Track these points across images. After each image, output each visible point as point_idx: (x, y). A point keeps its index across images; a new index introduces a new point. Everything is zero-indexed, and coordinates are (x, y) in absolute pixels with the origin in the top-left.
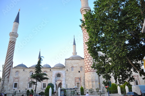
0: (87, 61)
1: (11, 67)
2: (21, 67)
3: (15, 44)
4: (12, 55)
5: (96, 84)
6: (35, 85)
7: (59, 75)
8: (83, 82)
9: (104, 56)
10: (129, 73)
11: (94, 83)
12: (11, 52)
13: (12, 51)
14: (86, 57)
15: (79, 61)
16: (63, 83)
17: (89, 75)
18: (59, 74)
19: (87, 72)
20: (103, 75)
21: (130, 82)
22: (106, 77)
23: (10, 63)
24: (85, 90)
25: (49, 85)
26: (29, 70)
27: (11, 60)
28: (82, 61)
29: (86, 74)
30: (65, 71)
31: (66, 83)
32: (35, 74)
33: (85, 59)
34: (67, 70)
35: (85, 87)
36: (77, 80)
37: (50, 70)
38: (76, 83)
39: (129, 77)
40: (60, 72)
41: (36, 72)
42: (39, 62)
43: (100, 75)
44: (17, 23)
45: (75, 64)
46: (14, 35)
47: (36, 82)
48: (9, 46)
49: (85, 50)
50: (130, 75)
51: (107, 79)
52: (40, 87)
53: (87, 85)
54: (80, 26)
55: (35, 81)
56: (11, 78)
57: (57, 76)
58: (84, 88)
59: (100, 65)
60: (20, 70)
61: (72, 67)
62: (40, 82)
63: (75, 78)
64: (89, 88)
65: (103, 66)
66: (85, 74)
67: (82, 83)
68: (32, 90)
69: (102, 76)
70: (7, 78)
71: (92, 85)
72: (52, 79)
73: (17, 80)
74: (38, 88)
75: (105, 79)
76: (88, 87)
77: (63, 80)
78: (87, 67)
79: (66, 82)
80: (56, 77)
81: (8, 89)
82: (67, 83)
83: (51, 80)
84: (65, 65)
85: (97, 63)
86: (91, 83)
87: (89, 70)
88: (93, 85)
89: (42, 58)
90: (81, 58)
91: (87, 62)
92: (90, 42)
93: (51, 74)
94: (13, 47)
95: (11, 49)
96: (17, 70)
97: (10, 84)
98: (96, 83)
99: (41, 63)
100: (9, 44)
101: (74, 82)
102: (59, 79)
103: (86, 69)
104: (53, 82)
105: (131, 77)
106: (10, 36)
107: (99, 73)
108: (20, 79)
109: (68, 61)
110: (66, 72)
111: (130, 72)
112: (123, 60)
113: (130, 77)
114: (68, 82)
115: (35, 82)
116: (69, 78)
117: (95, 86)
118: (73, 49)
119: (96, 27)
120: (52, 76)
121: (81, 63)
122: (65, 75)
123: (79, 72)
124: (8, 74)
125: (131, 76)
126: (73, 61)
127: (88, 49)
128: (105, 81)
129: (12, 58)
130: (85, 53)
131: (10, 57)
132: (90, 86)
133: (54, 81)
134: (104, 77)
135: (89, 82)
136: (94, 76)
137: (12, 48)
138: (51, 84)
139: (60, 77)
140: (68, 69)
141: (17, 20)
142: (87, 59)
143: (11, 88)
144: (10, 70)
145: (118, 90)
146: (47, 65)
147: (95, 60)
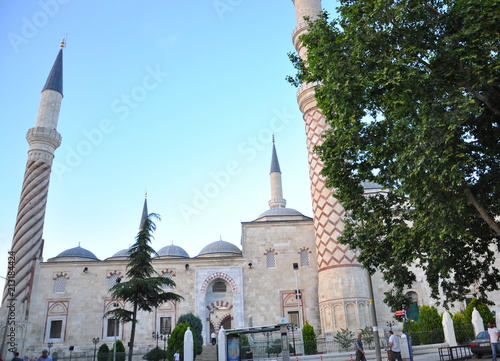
0: (324, 227)
1: (35, 259)
2: (76, 259)
3: (51, 174)
4: (40, 215)
5: (360, 311)
6: (131, 323)
7: (219, 285)
8: (312, 309)
9: (386, 195)
10: (482, 259)
11: (355, 309)
12: (36, 204)
13: (37, 198)
14: (319, 212)
15: (294, 228)
16: (237, 313)
17: (334, 281)
18: (219, 279)
19: (324, 269)
20: (385, 270)
21: (486, 292)
22: (398, 277)
23: (33, 246)
24: (322, 336)
25: (183, 320)
26: (105, 268)
27: (35, 234)
28: (307, 227)
29: (322, 275)
30: (243, 268)
31: (248, 312)
32: (128, 280)
33: (316, 222)
34: (250, 264)
35: (319, 327)
36: (290, 301)
37: (187, 266)
38: (286, 313)
39: (483, 275)
40: (225, 271)
41: (132, 272)
42: (143, 237)
43: (374, 271)
44: (53, 92)
45: (278, 241)
46: (46, 138)
47: (132, 310)
48: (27, 182)
49: (314, 188)
50: (485, 267)
51: (400, 286)
52: (148, 334)
53: (329, 318)
54: (290, 80)
55: (128, 306)
56: (38, 301)
57: (211, 289)
58: (315, 328)
59: (373, 231)
60: (70, 269)
61: (270, 252)
62: (150, 310)
63: (283, 293)
64: (336, 330)
65: (382, 234)
66: (317, 278)
67: (307, 310)
68: (119, 345)
69: (382, 275)
70: (23, 301)
71: (348, 316)
72: (192, 299)
73: (60, 308)
74: (142, 335)
75: (392, 284)
76: (330, 324)
77: (234, 302)
78: (326, 250)
79: (249, 308)
80: (208, 294)
81: (27, 345)
82: (251, 312)
83: (192, 302)
84: (241, 248)
85: (360, 223)
86: (341, 311)
87: (333, 263)
88: (351, 318)
89: (153, 219)
90: (301, 218)
91: (325, 231)
92: (331, 144)
93: (189, 282)
94: (43, 184)
95: (35, 190)
96: (59, 269)
97: (34, 325)
98: (362, 308)
99: (151, 238)
100: (27, 175)
101: (279, 308)
102: (219, 300)
103: (320, 259)
104: (199, 311)
105: (491, 272)
106: (30, 141)
107: (368, 263)
108: (72, 306)
109: (251, 230)
110: (248, 272)
111: (486, 253)
112: (457, 201)
113: (486, 274)
114: (254, 309)
115: (130, 313)
116: (257, 295)
117: (358, 321)
118: (270, 189)
119: (346, 73)
120: (192, 287)
121: (300, 235)
122: (244, 285)
123: (296, 266)
124: (24, 289)
125: (490, 268)
126: (273, 229)
127: (325, 172)
128: (394, 294)
129: (38, 226)
130: (316, 198)
131: (32, 221)
132: (338, 322)
133: (204, 308)
134: (388, 278)
135: (334, 306)
136: (353, 284)
137: (40, 186)
138: (192, 316)
139: (225, 291)
140: (254, 261)
141: (55, 82)
142: (323, 220)
143: (38, 339)
144: (32, 271)
145: (445, 330)
146: (173, 248)
147: (354, 213)
